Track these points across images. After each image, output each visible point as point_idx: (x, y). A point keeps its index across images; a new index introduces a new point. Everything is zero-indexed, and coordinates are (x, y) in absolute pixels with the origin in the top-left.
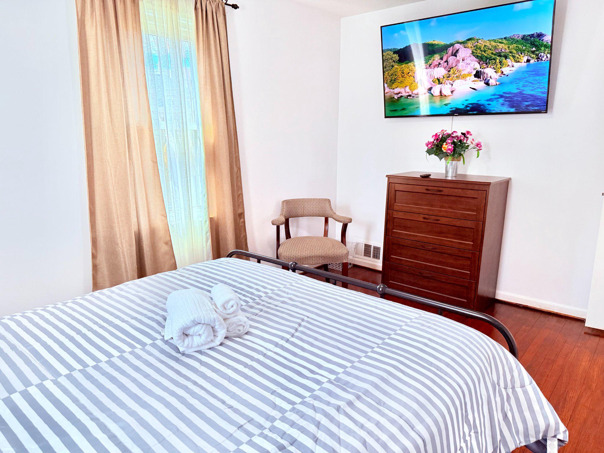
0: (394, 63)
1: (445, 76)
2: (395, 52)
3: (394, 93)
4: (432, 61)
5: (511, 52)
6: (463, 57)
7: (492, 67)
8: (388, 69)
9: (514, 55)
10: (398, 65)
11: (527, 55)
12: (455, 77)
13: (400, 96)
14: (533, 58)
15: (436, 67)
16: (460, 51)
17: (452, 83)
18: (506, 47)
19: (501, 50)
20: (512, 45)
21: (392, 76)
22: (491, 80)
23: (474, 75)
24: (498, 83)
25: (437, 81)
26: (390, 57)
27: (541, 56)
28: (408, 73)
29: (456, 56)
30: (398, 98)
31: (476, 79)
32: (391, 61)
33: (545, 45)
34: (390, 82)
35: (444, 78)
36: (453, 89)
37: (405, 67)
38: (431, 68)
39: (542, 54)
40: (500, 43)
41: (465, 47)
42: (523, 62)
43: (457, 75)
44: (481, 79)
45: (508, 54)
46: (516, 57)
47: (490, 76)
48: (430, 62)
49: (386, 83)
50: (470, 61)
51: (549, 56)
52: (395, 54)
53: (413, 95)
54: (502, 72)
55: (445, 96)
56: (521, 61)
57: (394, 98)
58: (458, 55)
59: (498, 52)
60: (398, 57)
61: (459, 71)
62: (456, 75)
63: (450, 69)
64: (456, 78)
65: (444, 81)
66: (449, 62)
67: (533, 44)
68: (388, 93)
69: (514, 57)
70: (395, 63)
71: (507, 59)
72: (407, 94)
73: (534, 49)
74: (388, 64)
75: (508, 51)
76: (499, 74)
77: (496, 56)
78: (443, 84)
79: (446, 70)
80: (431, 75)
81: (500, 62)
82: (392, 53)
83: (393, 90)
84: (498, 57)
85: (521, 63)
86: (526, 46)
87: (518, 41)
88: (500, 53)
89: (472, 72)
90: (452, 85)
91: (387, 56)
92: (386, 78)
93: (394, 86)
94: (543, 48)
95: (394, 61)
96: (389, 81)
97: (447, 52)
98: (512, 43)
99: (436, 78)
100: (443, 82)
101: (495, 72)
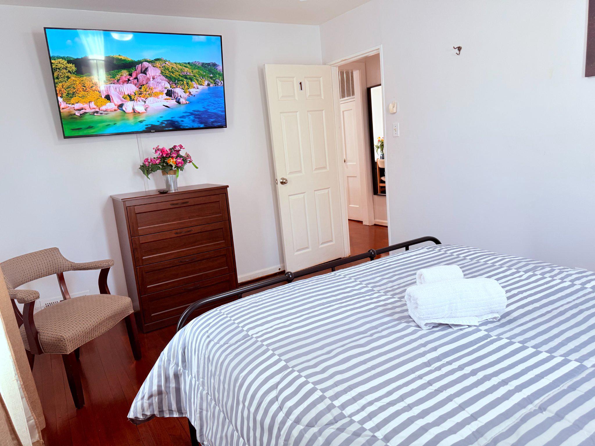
0: (69, 74)
1: (136, 93)
2: (69, 62)
3: (75, 109)
4: (120, 76)
5: (195, 76)
6: (153, 75)
7: (181, 87)
8: (62, 80)
9: (197, 78)
10: (76, 77)
11: (207, 80)
12: (147, 94)
13: (83, 113)
14: (211, 82)
15: (125, 83)
16: (149, 69)
17: (145, 100)
18: (190, 71)
19: (187, 73)
20: (195, 70)
21: (69, 89)
22: (181, 98)
23: (166, 93)
24: (187, 102)
25: (128, 98)
26: (63, 66)
27: (217, 82)
28: (92, 87)
29: (146, 74)
30: (81, 115)
31: (168, 97)
32: (65, 71)
33: (219, 73)
34: (67, 95)
35: (135, 94)
36: (147, 106)
37: (87, 80)
38: (120, 84)
39: (218, 80)
40: (185, 66)
41: (154, 67)
42: (205, 85)
43: (149, 92)
44: (172, 97)
45: (192, 77)
46: (199, 81)
47: (180, 96)
48: (118, 77)
49: (61, 97)
50: (161, 81)
51: (222, 82)
52: (70, 64)
53: (101, 112)
54: (190, 93)
55: (139, 113)
56: (204, 84)
57: (75, 114)
58: (147, 73)
59: (184, 74)
60: (75, 67)
61: (150, 89)
62: (147, 93)
63: (141, 86)
64: (148, 96)
65: (136, 97)
66: (139, 79)
67: (210, 72)
68: (65, 109)
69: (197, 80)
70: (71, 74)
71: (193, 82)
72: (93, 110)
73: (211, 75)
74: (61, 74)
75: (192, 74)
76: (187, 94)
77: (183, 78)
78: (135, 101)
79: (137, 87)
80: (121, 91)
81: (187, 84)
82: (66, 62)
83: (73, 106)
84: (185, 79)
85: (204, 86)
86: (205, 72)
87: (199, 67)
88: (186, 75)
89: (163, 91)
90: (145, 102)
91: (59, 65)
92: (60, 90)
93: (73, 100)
94: (217, 76)
95: (69, 71)
96: (64, 95)
97: (135, 69)
98: (194, 69)
99: (126, 94)
100: (135, 99)
101: (184, 92)
